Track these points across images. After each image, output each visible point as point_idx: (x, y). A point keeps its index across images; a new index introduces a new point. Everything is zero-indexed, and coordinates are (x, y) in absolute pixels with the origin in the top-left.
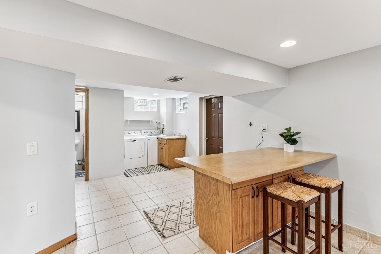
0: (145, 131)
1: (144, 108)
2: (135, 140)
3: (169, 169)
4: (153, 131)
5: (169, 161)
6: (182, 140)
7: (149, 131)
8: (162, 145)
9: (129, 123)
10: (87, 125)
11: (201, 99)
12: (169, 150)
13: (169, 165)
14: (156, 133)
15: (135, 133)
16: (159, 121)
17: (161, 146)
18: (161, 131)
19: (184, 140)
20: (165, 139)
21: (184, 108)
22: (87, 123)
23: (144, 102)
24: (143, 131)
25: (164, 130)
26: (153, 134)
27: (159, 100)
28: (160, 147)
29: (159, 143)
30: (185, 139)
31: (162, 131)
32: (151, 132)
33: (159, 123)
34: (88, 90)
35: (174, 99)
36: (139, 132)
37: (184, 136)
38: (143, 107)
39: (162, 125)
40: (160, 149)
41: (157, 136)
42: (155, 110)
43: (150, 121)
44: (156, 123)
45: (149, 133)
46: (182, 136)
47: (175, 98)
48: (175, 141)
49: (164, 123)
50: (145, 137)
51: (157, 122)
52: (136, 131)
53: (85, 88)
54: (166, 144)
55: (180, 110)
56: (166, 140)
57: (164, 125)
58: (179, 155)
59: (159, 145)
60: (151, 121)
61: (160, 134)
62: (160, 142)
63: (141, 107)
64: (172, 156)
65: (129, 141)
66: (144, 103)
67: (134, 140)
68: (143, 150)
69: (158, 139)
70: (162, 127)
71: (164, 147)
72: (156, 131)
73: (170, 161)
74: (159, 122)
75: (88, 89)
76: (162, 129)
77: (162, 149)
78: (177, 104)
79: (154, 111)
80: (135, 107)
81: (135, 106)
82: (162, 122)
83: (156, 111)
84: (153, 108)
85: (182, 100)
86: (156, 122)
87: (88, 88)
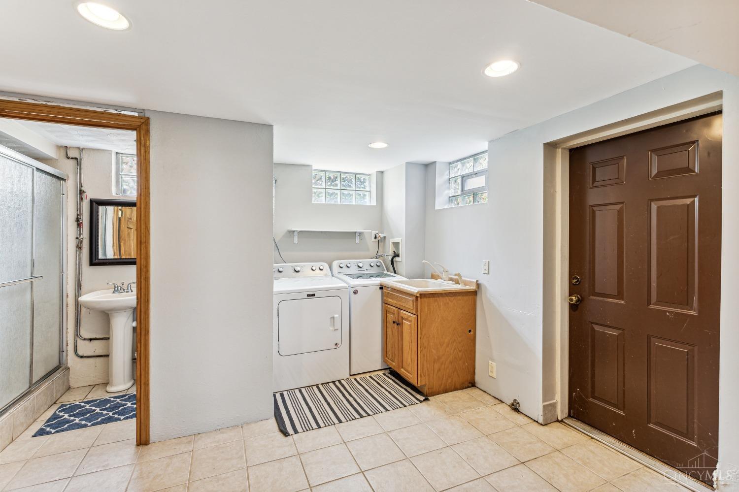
0: (344, 262)
1: (339, 194)
2: (313, 293)
3: (424, 400)
4: (365, 263)
5: (422, 371)
6: (466, 298)
7: (352, 262)
8: (396, 312)
9: (296, 240)
10: (143, 246)
11: (551, 147)
12: (423, 333)
13: (424, 383)
14: (374, 271)
15: (314, 268)
16: (382, 233)
17: (394, 314)
18: (390, 263)
19: (471, 297)
20: (410, 294)
21: (462, 190)
22: (143, 240)
23: (339, 179)
24: (335, 264)
25: (397, 259)
26: (366, 272)
27: (382, 172)
28: (391, 317)
29: (385, 303)
30: (474, 293)
31: (392, 264)
32: (361, 265)
33: (380, 241)
34: (147, 121)
35: (428, 166)
36: (325, 266)
37: (471, 282)
38: (337, 194)
39: (391, 246)
40: (390, 325)
41: (378, 281)
42: (370, 201)
43: (357, 234)
44: (373, 239)
45: (354, 270)
46: (466, 284)
47: (435, 162)
48: (441, 300)
49: (396, 240)
50: (344, 285)
51: (376, 238)
52: (316, 265)
53: (136, 114)
54: (414, 312)
55: (447, 198)
56: (413, 298)
57: (396, 245)
58: (455, 349)
59: (385, 312)
60: (360, 233)
61: (386, 272)
62: (389, 300)
63: (332, 194)
64: (434, 351)
65: (293, 296)
66: (338, 182)
67: (308, 295)
68: (338, 326)
69: (381, 288)
70: (390, 250)
71: (406, 319)
72: (374, 261)
73: (425, 369)
74: (382, 235)
75: (148, 119)
76: (390, 258)
77: (398, 324)
78: (440, 180)
79: (368, 204)
80: (315, 193)
81: (314, 190)
82: (393, 237)
83: (374, 203)
84: (365, 195)
85: (456, 166)
86: (374, 236)
87: (147, 115)
